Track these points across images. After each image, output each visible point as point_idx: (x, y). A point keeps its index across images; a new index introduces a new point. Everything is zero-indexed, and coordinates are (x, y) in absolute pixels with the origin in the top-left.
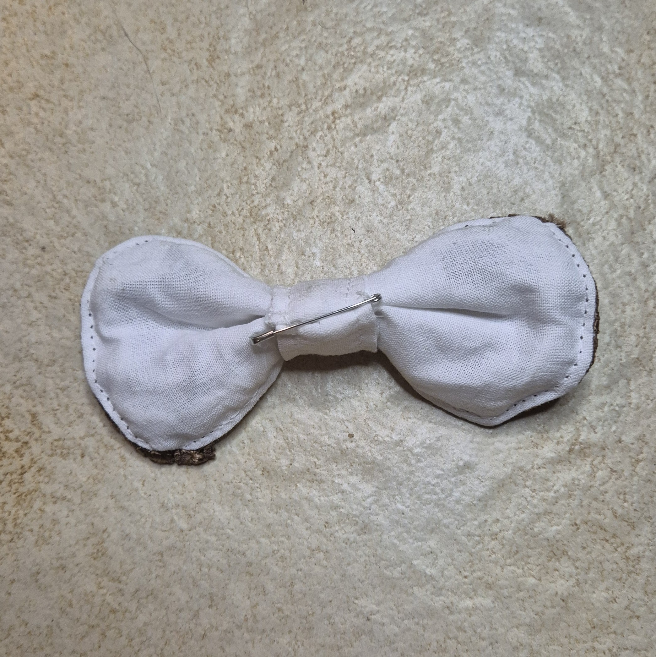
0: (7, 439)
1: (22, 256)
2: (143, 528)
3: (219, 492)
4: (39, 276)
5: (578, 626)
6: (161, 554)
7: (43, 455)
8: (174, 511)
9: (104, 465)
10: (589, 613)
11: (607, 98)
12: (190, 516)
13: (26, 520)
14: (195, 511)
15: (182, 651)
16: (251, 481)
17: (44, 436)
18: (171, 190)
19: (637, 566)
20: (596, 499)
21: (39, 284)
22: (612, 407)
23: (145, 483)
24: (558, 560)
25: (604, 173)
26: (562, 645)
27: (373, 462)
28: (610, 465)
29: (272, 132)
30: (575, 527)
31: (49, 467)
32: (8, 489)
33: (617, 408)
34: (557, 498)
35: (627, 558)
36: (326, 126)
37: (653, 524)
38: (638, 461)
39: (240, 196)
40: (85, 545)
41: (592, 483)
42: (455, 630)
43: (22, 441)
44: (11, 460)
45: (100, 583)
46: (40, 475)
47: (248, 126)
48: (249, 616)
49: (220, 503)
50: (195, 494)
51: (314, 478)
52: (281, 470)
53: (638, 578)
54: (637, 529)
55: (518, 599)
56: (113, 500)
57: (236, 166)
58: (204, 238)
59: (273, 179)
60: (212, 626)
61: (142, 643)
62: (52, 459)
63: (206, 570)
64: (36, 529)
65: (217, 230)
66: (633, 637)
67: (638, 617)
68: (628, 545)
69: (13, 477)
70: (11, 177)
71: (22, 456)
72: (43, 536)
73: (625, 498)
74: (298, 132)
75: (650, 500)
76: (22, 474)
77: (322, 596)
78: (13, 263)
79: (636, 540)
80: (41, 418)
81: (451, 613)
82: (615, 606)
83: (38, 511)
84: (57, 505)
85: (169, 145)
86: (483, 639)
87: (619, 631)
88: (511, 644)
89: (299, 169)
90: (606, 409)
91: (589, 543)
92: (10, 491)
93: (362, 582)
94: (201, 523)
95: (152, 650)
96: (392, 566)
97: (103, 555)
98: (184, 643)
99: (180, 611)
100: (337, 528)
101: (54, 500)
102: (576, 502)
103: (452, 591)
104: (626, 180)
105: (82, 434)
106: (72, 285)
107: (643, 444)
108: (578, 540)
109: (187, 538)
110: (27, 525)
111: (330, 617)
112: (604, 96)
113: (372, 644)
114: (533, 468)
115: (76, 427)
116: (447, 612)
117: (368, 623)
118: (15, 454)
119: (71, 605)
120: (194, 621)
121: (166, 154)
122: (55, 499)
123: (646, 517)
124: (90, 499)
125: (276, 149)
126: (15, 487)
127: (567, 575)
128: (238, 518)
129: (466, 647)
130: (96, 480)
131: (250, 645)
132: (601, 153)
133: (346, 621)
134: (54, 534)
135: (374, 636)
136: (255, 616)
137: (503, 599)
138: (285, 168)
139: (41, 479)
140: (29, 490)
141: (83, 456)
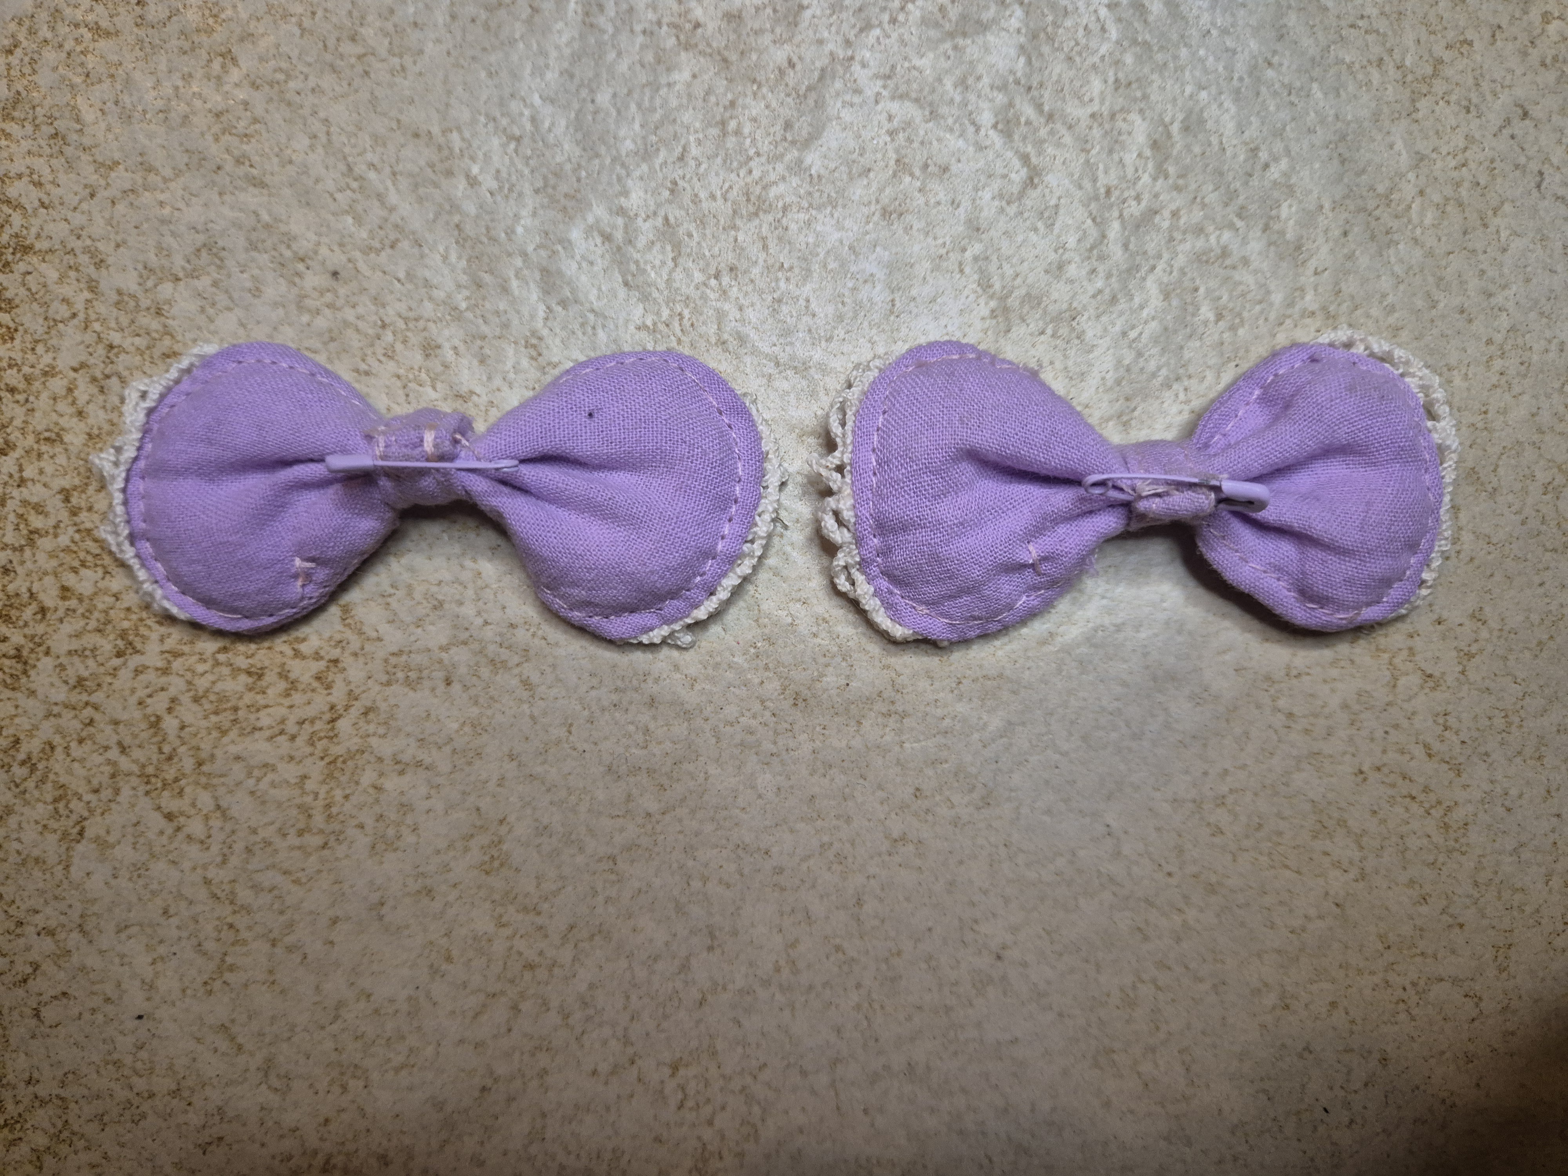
1: (295, 291)
3: (714, 740)
4: (330, 331)
6: (613, 859)
8: (632, 779)
9: (492, 698)
13: (348, 806)
17: (368, 647)
18: (584, 150)
19: (1463, 840)
21: (332, 345)
23: (573, 729)
24: (1331, 837)
25: (1414, 116)
26: (1333, 981)
27: (1001, 676)
28: (1423, 665)
31: (383, 706)
32: (309, 750)
35: (1446, 826)
36: (886, 17)
39: (725, 161)
40: (466, 850)
43: (327, 658)
44: (309, 694)
45: (501, 916)
48: (782, 963)
51: (892, 708)
54: (1464, 775)
56: (515, 763)
57: (713, 99)
58: (658, 246)
59: (788, 126)
61: (589, 1019)
62: (389, 691)
63: (700, 884)
64: (369, 822)
65: (681, 231)
67: (1461, 926)
68: (1448, 803)
70: (257, 126)
71: (329, 687)
74: (833, 29)
75: (1488, 723)
76: (333, 721)
78: (276, 305)
81: (1146, 938)
82: (1424, 909)
83: (371, 791)
84: (408, 778)
85: (576, 58)
86: (1201, 980)
87: (1430, 951)
89: (839, 104)
92: (312, 755)
93: (985, 892)
95: (607, 1031)
97: (502, 865)
98: (665, 1017)
103: (1147, 901)
104: (1453, 129)
105: (444, 641)
106: (399, 346)
109: (659, 828)
110: (352, 817)
111: (929, 958)
115: (431, 627)
118: (315, 684)
119: (449, 959)
120: (682, 976)
121: (572, 76)
122: (401, 767)
124: (470, 764)
125: (791, 64)
126: (320, 745)
128: (753, 787)
132: (1410, 78)
133: (958, 962)
134: (405, 831)
138: (811, 102)
139: (372, 728)
140: (349, 751)
141: (448, 682)
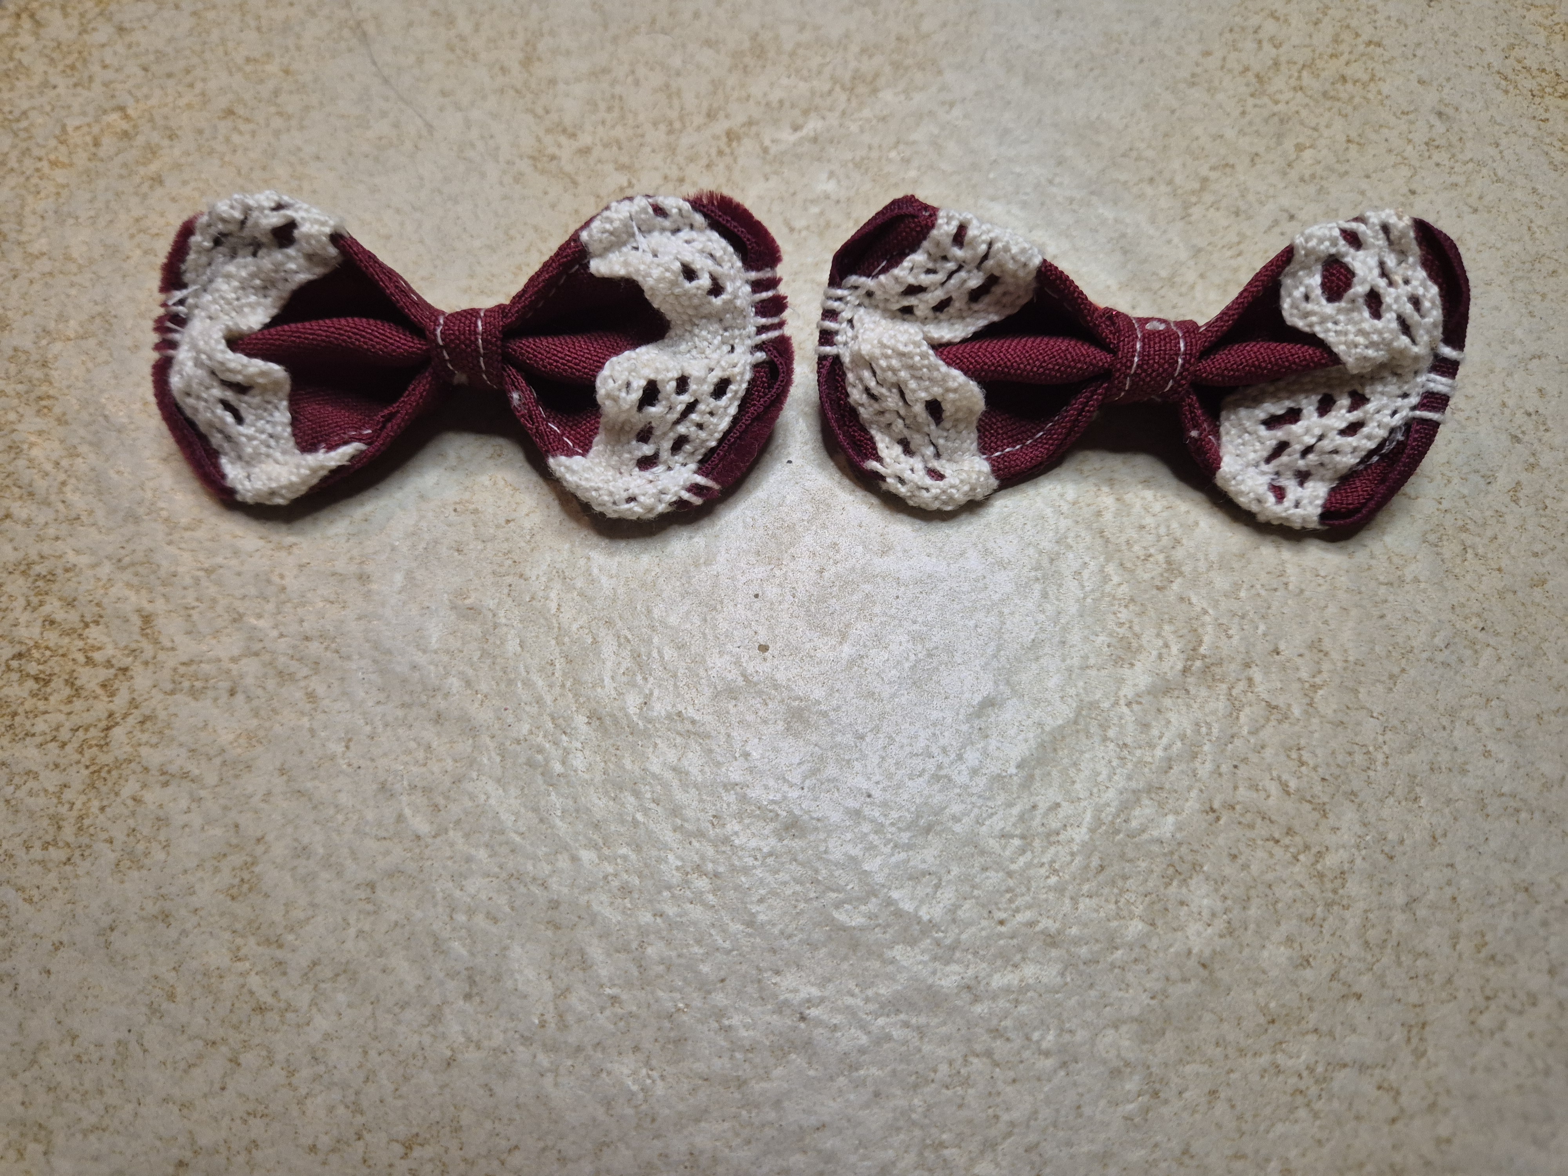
0: (89, 661)
2: (339, 833)
5: (1239, 1020)
7: (154, 691)
10: (1260, 991)
11: (1177, 114)
12: (436, 808)
14: (447, 798)
15: (400, 1097)
16: (564, 737)
20: (1245, 760)
22: (1253, 591)
29: (624, 159)
30: (1212, 816)
33: (1263, 592)
34: (1170, 759)
37: (1360, 805)
38: (1315, 687)
41: (1235, 729)
42: (985, 1037)
46: (143, 731)
47: (585, 151)
49: (499, 781)
50: (449, 764)
52: (627, 715)
53: (1347, 914)
55: (1113, 966)
60: (469, 1040)
66: (1353, 1038)
69: (89, 735)
72: (131, 853)
73: (1300, 756)
77: (705, 968)
79: (1332, 840)
80: (160, 622)
88: (1105, 1062)
90: (1243, 594)
91: (1242, 846)
94: (458, 822)
96: (850, 903)
99: (402, 1008)
100: (737, 828)
101: (163, 778)
102: (1209, 766)
107: (1321, 655)
108: (1221, 841)
112: (1173, 112)
113: (812, 1073)
114: (1116, 703)
116: (966, 996)
117: (802, 1025)
123: (1345, 793)
127: (1206, 914)
129: (1011, 1074)
130: (252, 738)
131: (549, 1079)
135: (815, 1053)
136: (561, 1016)
137: (1082, 967)
